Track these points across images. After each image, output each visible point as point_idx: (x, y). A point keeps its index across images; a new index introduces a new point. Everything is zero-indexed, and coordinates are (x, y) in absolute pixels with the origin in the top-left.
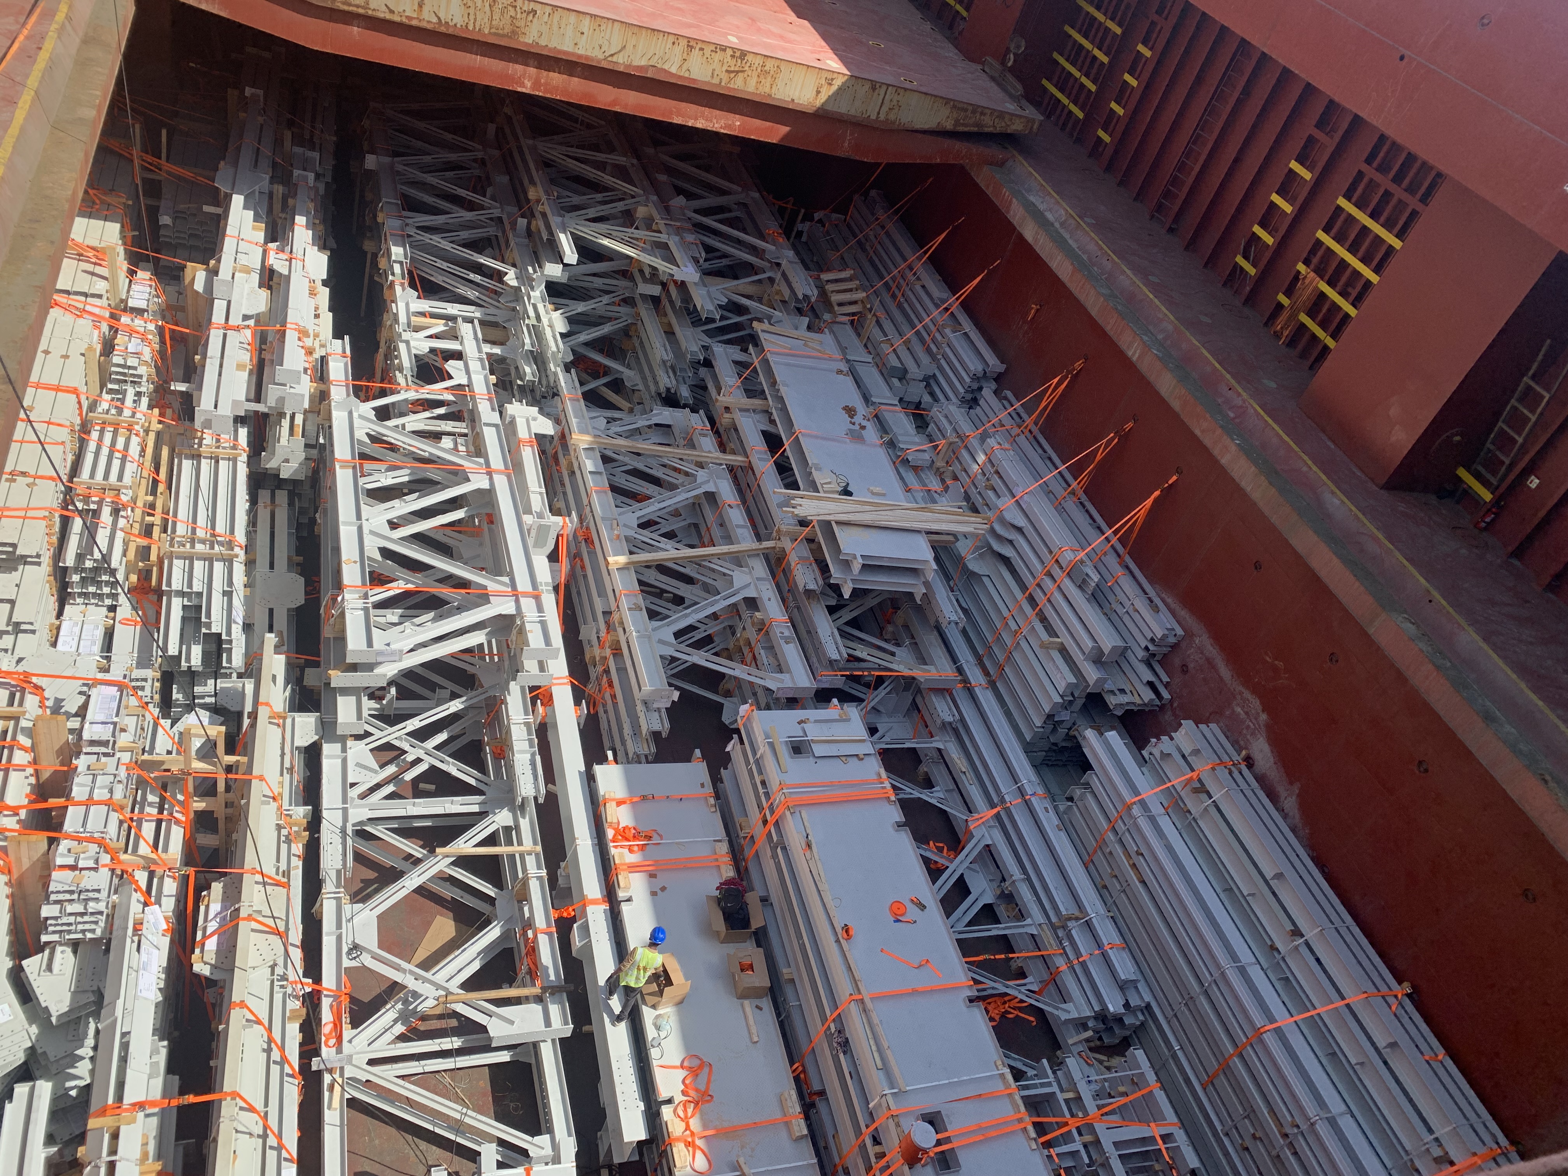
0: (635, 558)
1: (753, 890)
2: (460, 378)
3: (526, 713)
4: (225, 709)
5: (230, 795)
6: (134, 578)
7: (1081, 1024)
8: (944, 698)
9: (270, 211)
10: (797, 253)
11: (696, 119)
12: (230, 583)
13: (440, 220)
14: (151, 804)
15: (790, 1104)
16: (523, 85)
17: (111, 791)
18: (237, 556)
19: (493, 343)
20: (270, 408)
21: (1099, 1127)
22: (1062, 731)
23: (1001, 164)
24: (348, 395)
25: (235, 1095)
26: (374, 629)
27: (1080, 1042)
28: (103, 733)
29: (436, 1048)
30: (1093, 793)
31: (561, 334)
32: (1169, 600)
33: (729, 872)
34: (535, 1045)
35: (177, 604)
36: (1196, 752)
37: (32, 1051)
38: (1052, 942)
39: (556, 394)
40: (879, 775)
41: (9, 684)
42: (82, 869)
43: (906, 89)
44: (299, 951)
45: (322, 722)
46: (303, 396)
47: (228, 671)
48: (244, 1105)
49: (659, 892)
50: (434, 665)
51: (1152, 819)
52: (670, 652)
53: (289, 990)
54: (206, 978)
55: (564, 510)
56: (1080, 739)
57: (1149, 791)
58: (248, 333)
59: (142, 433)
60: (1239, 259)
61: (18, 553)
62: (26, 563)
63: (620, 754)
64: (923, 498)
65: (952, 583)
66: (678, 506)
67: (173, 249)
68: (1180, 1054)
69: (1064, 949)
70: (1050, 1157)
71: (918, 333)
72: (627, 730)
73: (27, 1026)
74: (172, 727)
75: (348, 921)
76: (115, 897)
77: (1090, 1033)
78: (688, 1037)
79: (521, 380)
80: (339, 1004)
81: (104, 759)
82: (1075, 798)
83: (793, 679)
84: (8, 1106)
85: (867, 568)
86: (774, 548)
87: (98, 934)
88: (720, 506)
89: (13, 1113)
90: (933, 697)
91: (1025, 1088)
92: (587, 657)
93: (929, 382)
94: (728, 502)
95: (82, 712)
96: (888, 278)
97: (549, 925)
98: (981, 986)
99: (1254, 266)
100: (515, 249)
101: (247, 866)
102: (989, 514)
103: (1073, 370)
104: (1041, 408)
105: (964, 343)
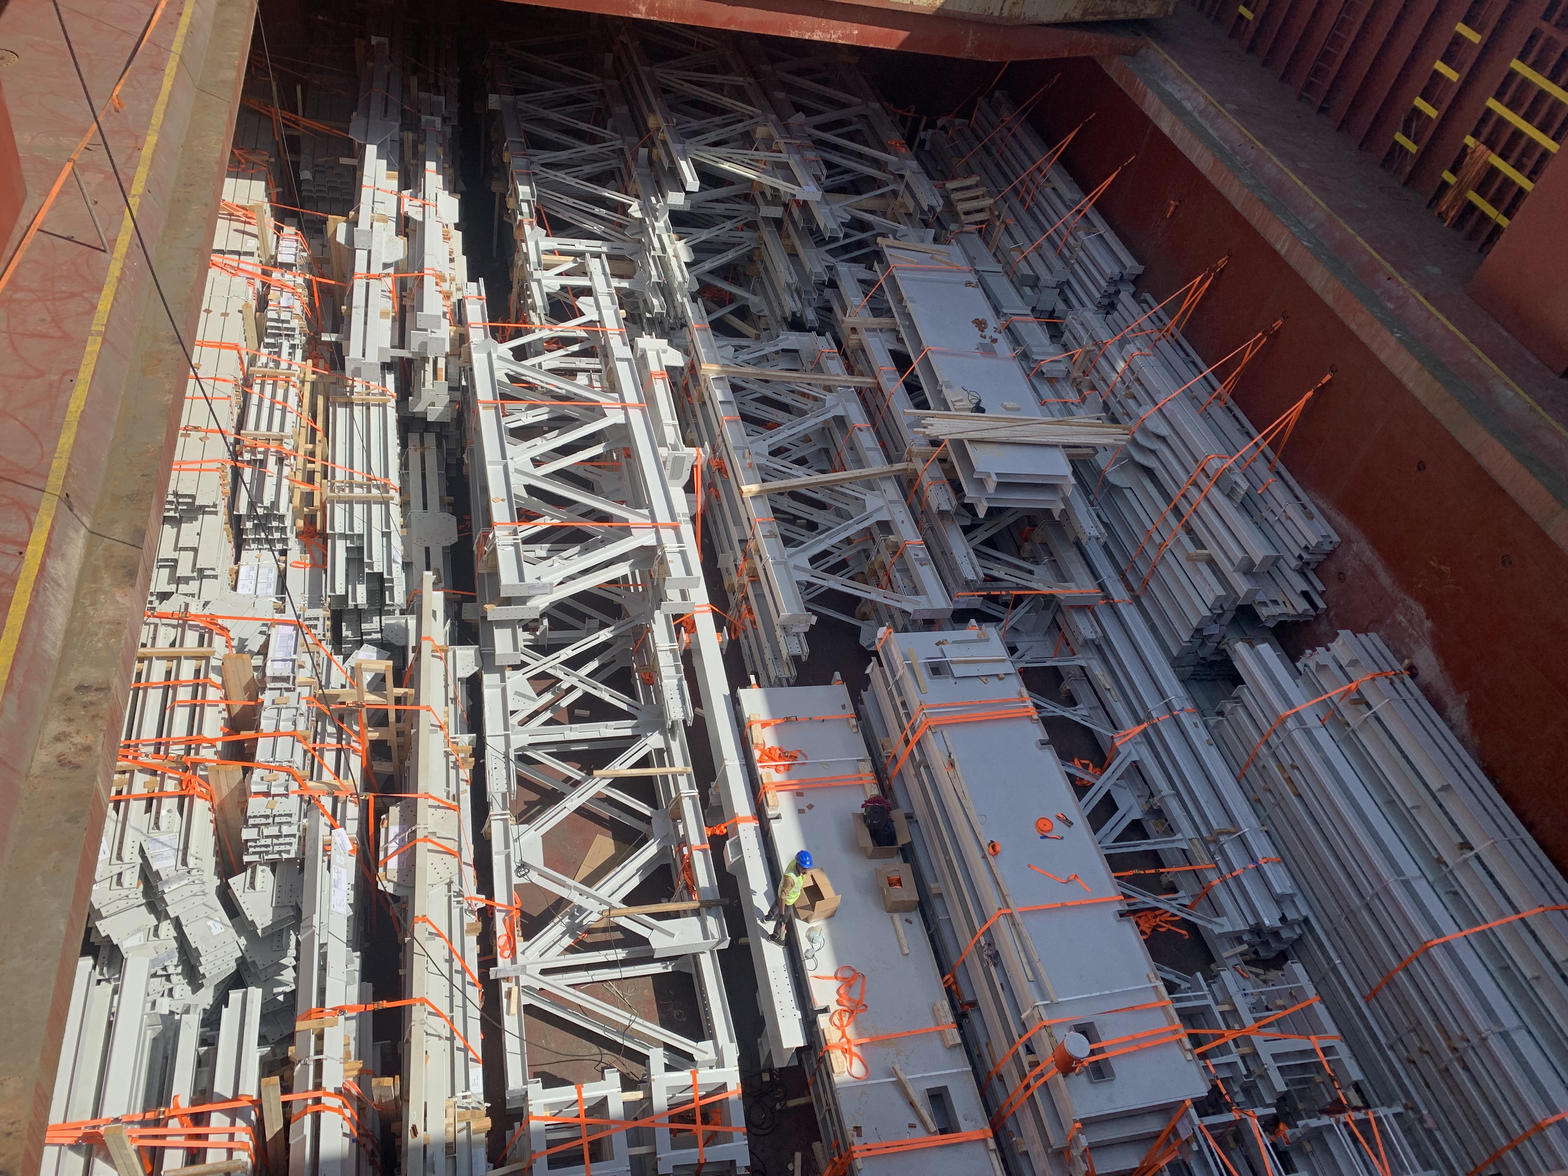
0: (769, 485)
1: (897, 807)
2: (591, 315)
3: (671, 641)
4: (391, 644)
5: (400, 725)
6: (300, 523)
7: (1237, 938)
8: (1086, 615)
9: (402, 158)
10: (921, 162)
11: (813, 31)
12: (388, 524)
13: (563, 155)
14: (330, 735)
15: (942, 1014)
16: (638, 11)
17: (295, 723)
18: (392, 498)
19: (621, 277)
20: (413, 353)
21: (1257, 1040)
22: (1211, 645)
23: (1134, 53)
24: (486, 337)
25: (423, 1001)
26: (524, 564)
27: (1235, 955)
28: (283, 669)
29: (603, 959)
30: (1245, 706)
31: (686, 264)
32: (1325, 507)
33: (873, 791)
34: (695, 957)
35: (341, 546)
36: (1354, 663)
37: (242, 962)
38: (1204, 857)
39: (684, 325)
40: (1020, 694)
41: (197, 626)
42: (274, 796)
44: (472, 869)
45: (481, 654)
46: (444, 340)
47: (391, 608)
48: (432, 1010)
49: (807, 809)
50: (583, 596)
51: (1308, 733)
52: (806, 577)
53: (466, 906)
54: (389, 894)
55: (697, 441)
56: (1228, 650)
57: (1304, 703)
58: (389, 281)
59: (298, 384)
60: (1399, 137)
61: (197, 503)
62: (204, 513)
63: (763, 678)
64: (1060, 411)
65: (1091, 497)
66: (807, 432)
67: (314, 202)
68: (1341, 968)
69: (1216, 863)
70: (1206, 1068)
71: (1049, 239)
72: (768, 654)
73: (237, 938)
74: (344, 662)
75: (516, 841)
76: (305, 821)
77: (1245, 947)
78: (838, 950)
79: (650, 313)
80: (511, 918)
81: (286, 694)
82: (1226, 712)
83: (929, 600)
84: (224, 1010)
85: (1002, 486)
86: (906, 469)
87: (292, 855)
88: (850, 428)
89: (229, 1017)
90: (1074, 614)
91: (1178, 1000)
92: (726, 584)
93: (1063, 288)
94: (858, 425)
95: (264, 651)
96: (1016, 182)
97: (703, 842)
98: (1132, 901)
99: (1415, 142)
100: (638, 180)
101: (421, 791)
102: (1130, 424)
103: (1217, 267)
104: (1182, 310)
105: (1099, 246)
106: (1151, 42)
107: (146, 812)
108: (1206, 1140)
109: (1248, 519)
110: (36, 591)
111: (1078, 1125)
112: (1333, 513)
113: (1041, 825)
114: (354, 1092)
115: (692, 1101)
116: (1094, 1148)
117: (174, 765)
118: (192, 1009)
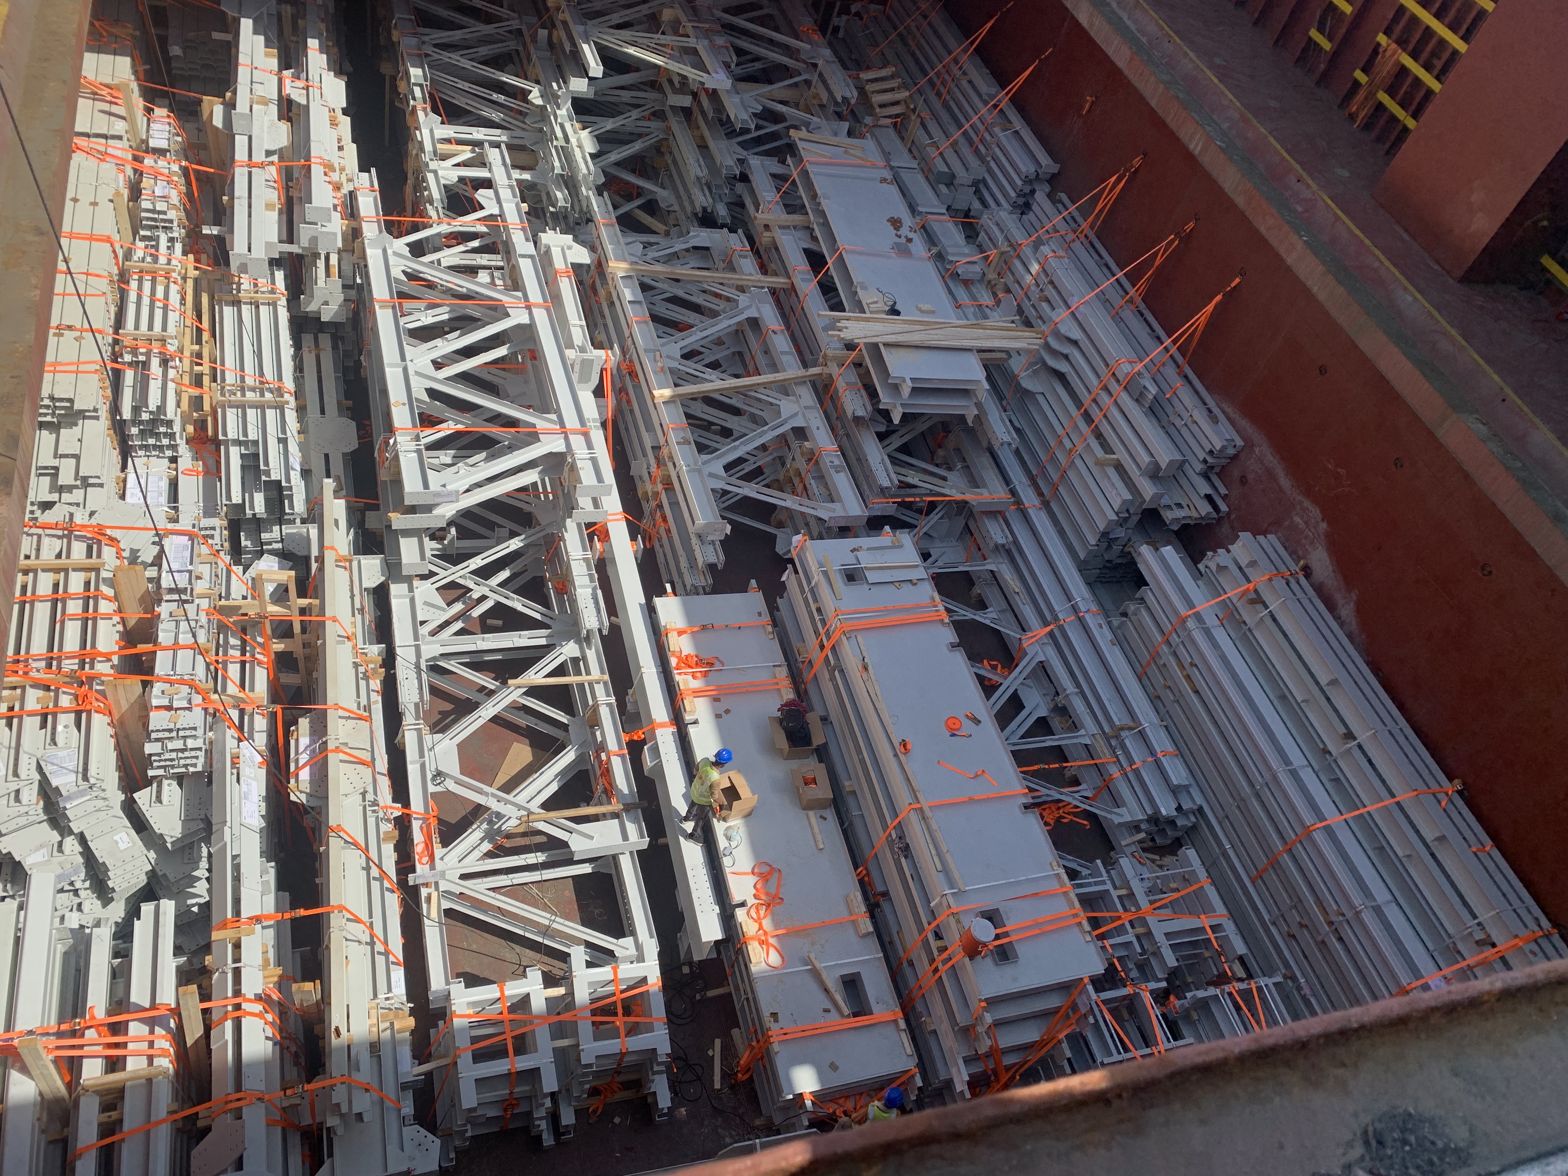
0: (681, 390)
1: (812, 710)
2: (491, 208)
3: (584, 549)
4: (293, 554)
5: (305, 636)
6: (190, 429)
7: (1135, 827)
8: (997, 520)
9: (280, 34)
10: (835, 52)
12: (284, 430)
13: (456, 35)
14: (233, 647)
15: (855, 904)
17: (194, 636)
18: (287, 403)
19: (523, 168)
20: (303, 248)
21: (1151, 921)
22: (1117, 548)
24: (380, 231)
25: (341, 908)
26: (428, 471)
27: (1133, 843)
28: (182, 581)
29: (523, 863)
30: (1148, 608)
31: (591, 155)
32: (1229, 410)
33: (789, 695)
34: (615, 858)
35: (235, 453)
36: (1253, 564)
37: (152, 875)
38: (1105, 751)
39: (590, 220)
40: (933, 598)
41: (85, 537)
42: (177, 709)
44: (387, 778)
45: (387, 564)
46: (335, 234)
47: (291, 517)
48: (350, 917)
49: (723, 715)
50: (491, 504)
51: (1207, 632)
52: (720, 485)
53: (381, 815)
54: (303, 805)
55: (606, 344)
56: (1134, 555)
57: (1204, 603)
58: (273, 170)
59: (180, 281)
60: (1314, 34)
61: (75, 407)
62: (84, 418)
63: (679, 586)
64: (974, 314)
65: (1004, 403)
66: (720, 334)
67: (187, 82)
68: (1231, 853)
69: (1117, 757)
70: (1103, 948)
71: (965, 134)
72: (684, 563)
73: (146, 852)
74: (244, 574)
75: (430, 750)
76: (211, 734)
77: (1142, 835)
79: (554, 206)
80: (429, 825)
81: (184, 606)
82: (1130, 613)
83: (844, 507)
84: (136, 923)
85: (915, 391)
86: (821, 374)
87: (199, 768)
88: (764, 332)
89: (142, 929)
90: (986, 521)
91: (1079, 886)
92: (640, 493)
93: (978, 186)
94: (772, 327)
95: (158, 561)
96: (932, 74)
97: (620, 748)
98: (1037, 794)
99: (1330, 40)
100: (537, 63)
101: (330, 702)
102: (1043, 327)
103: (1132, 167)
104: (1096, 211)
105: (1015, 143)
107: (41, 728)
108: (1101, 1011)
109: (1156, 423)
111: (984, 1004)
112: (1237, 417)
113: (950, 724)
114: (275, 997)
115: (614, 994)
116: (998, 1024)
117: (68, 680)
118: (103, 922)
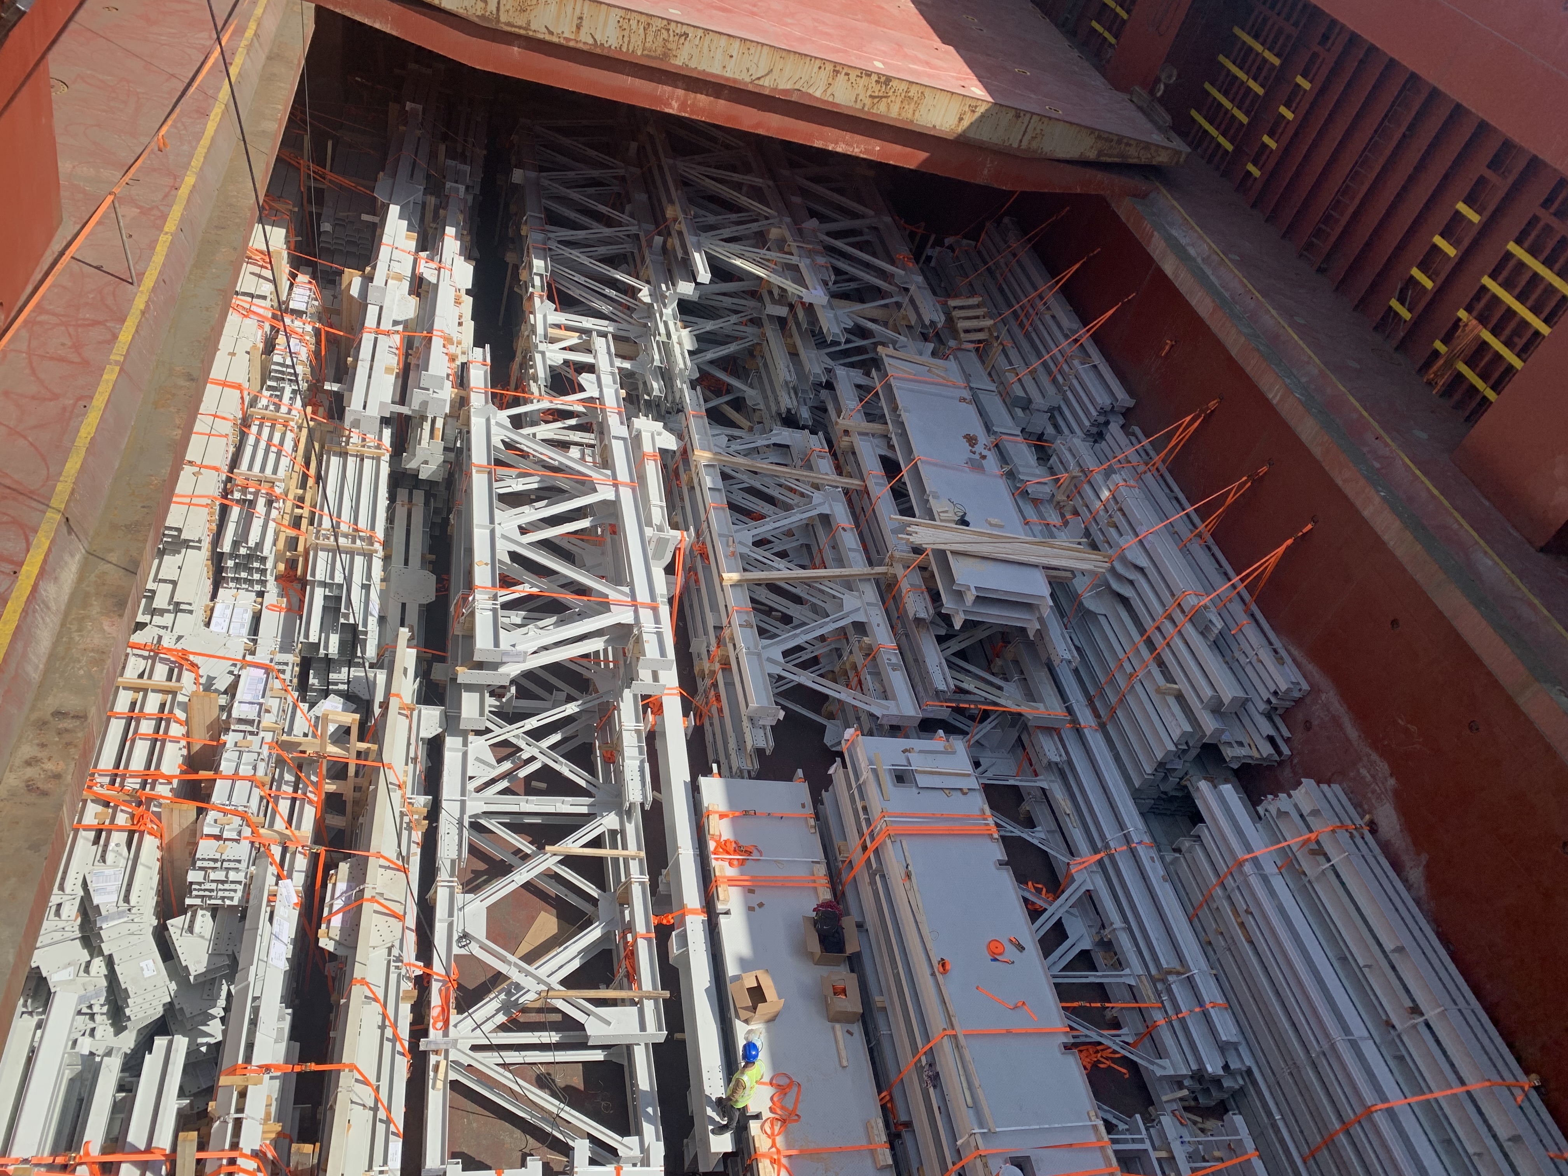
0: (749, 575)
1: (848, 914)
2: (591, 391)
3: (637, 721)
4: (357, 696)
5: (359, 780)
6: (282, 567)
7: (1177, 1082)
8: (1052, 737)
9: (422, 220)
10: (926, 278)
11: (836, 143)
12: (369, 577)
13: (580, 234)
14: (287, 783)
15: (876, 1132)
16: (670, 105)
17: (255, 768)
18: (376, 552)
19: (624, 357)
20: (413, 411)
22: (1173, 780)
23: (1144, 196)
24: (487, 402)
25: (353, 1067)
26: (501, 630)
27: (1174, 1100)
28: (250, 712)
29: (535, 1041)
30: (1203, 845)
31: (689, 351)
32: (1296, 653)
33: (826, 895)
34: (629, 1048)
35: (319, 594)
36: (1315, 813)
37: (169, 1007)
38: (1151, 995)
39: (680, 410)
40: (983, 811)
41: (168, 660)
42: (226, 840)
43: (1050, 118)
44: (414, 934)
45: (446, 716)
46: (445, 401)
47: (361, 661)
48: (360, 1078)
49: (757, 908)
50: (555, 668)
51: (1265, 880)
52: (778, 670)
53: (403, 972)
54: (329, 952)
55: (682, 525)
56: (1190, 788)
57: (1262, 849)
58: (397, 338)
59: (296, 430)
60: (1394, 304)
61: (182, 537)
62: (188, 547)
63: (724, 768)
64: (1041, 532)
65: (1066, 621)
66: (791, 526)
67: (329, 254)
68: (1281, 1124)
69: (1162, 1002)
71: (1045, 365)
72: (732, 745)
73: (168, 982)
74: (309, 710)
75: (460, 909)
76: (252, 868)
77: (1185, 1092)
78: (776, 1056)
79: (649, 395)
80: (448, 989)
81: (249, 737)
82: (1184, 849)
83: (898, 706)
84: (147, 1056)
85: (980, 600)
86: (886, 573)
87: (236, 902)
88: (834, 528)
89: (151, 1063)
90: (1040, 736)
91: (1114, 1142)
92: (696, 670)
93: (1053, 413)
94: (843, 525)
95: (232, 690)
96: (1017, 307)
97: (648, 931)
98: (1075, 1033)
99: (1410, 310)
100: (651, 266)
101: (373, 850)
102: (1110, 552)
103: (1208, 408)
104: (1170, 446)
105: (1092, 374)
106: (1162, 188)
107: (94, 844)
109: (1220, 658)
110: (25, 611)
112: (1304, 661)
113: (992, 946)
114: (270, 1156)
117: (128, 798)
118: (114, 1052)
